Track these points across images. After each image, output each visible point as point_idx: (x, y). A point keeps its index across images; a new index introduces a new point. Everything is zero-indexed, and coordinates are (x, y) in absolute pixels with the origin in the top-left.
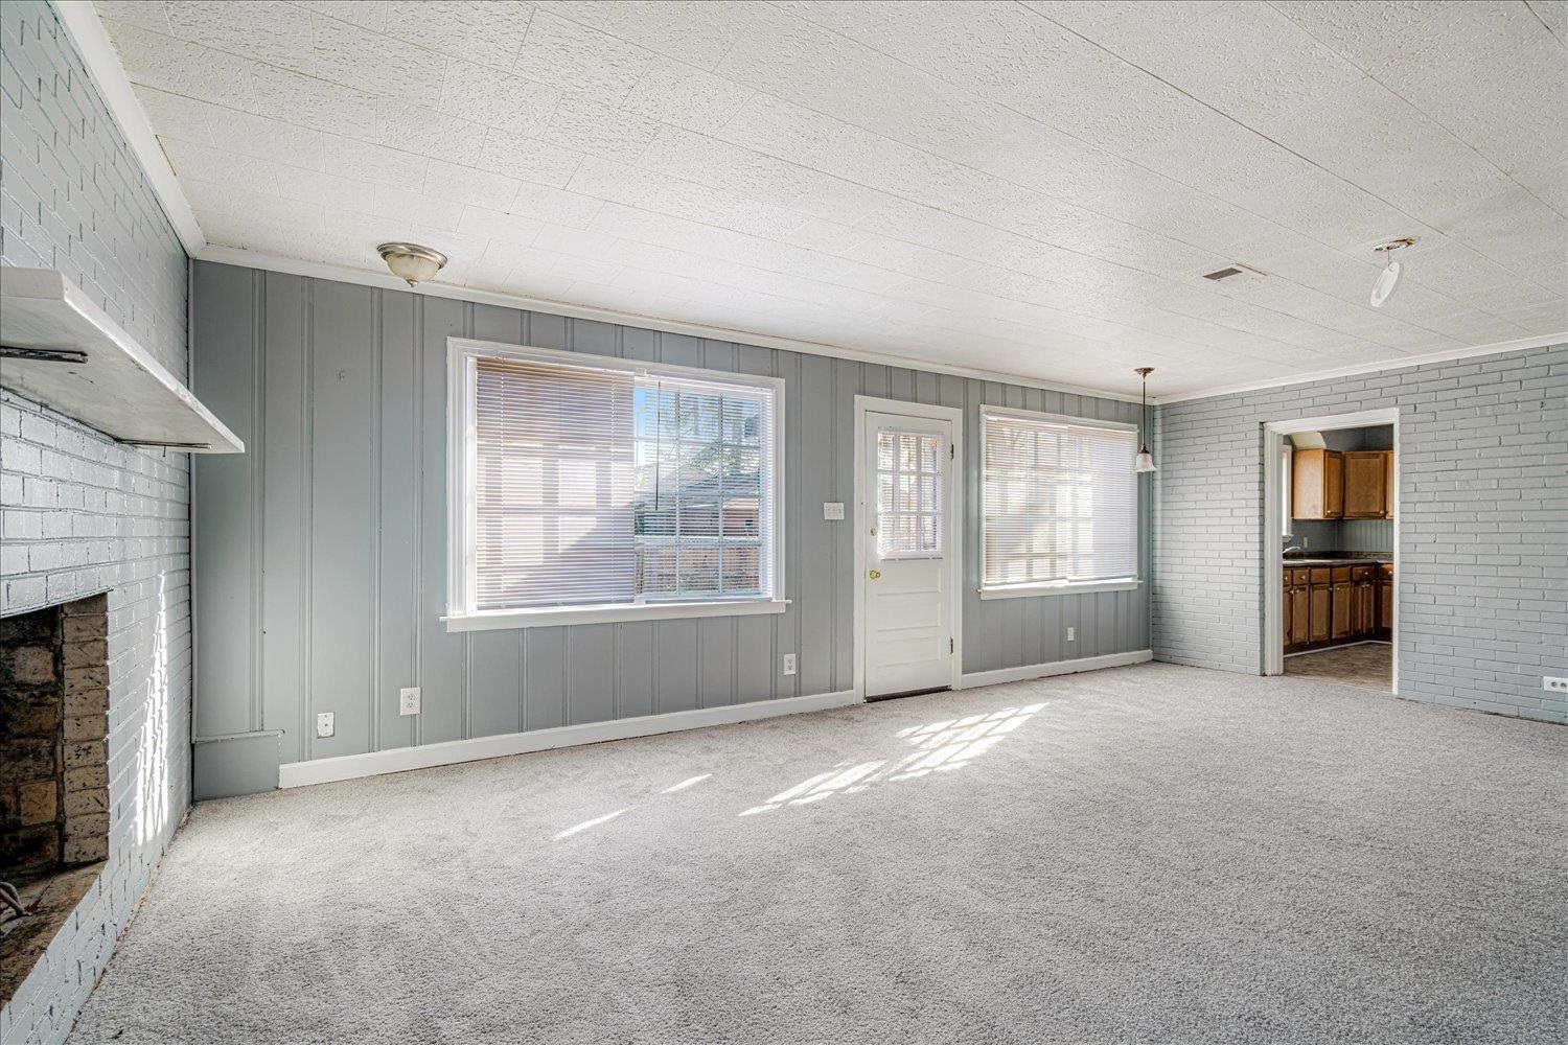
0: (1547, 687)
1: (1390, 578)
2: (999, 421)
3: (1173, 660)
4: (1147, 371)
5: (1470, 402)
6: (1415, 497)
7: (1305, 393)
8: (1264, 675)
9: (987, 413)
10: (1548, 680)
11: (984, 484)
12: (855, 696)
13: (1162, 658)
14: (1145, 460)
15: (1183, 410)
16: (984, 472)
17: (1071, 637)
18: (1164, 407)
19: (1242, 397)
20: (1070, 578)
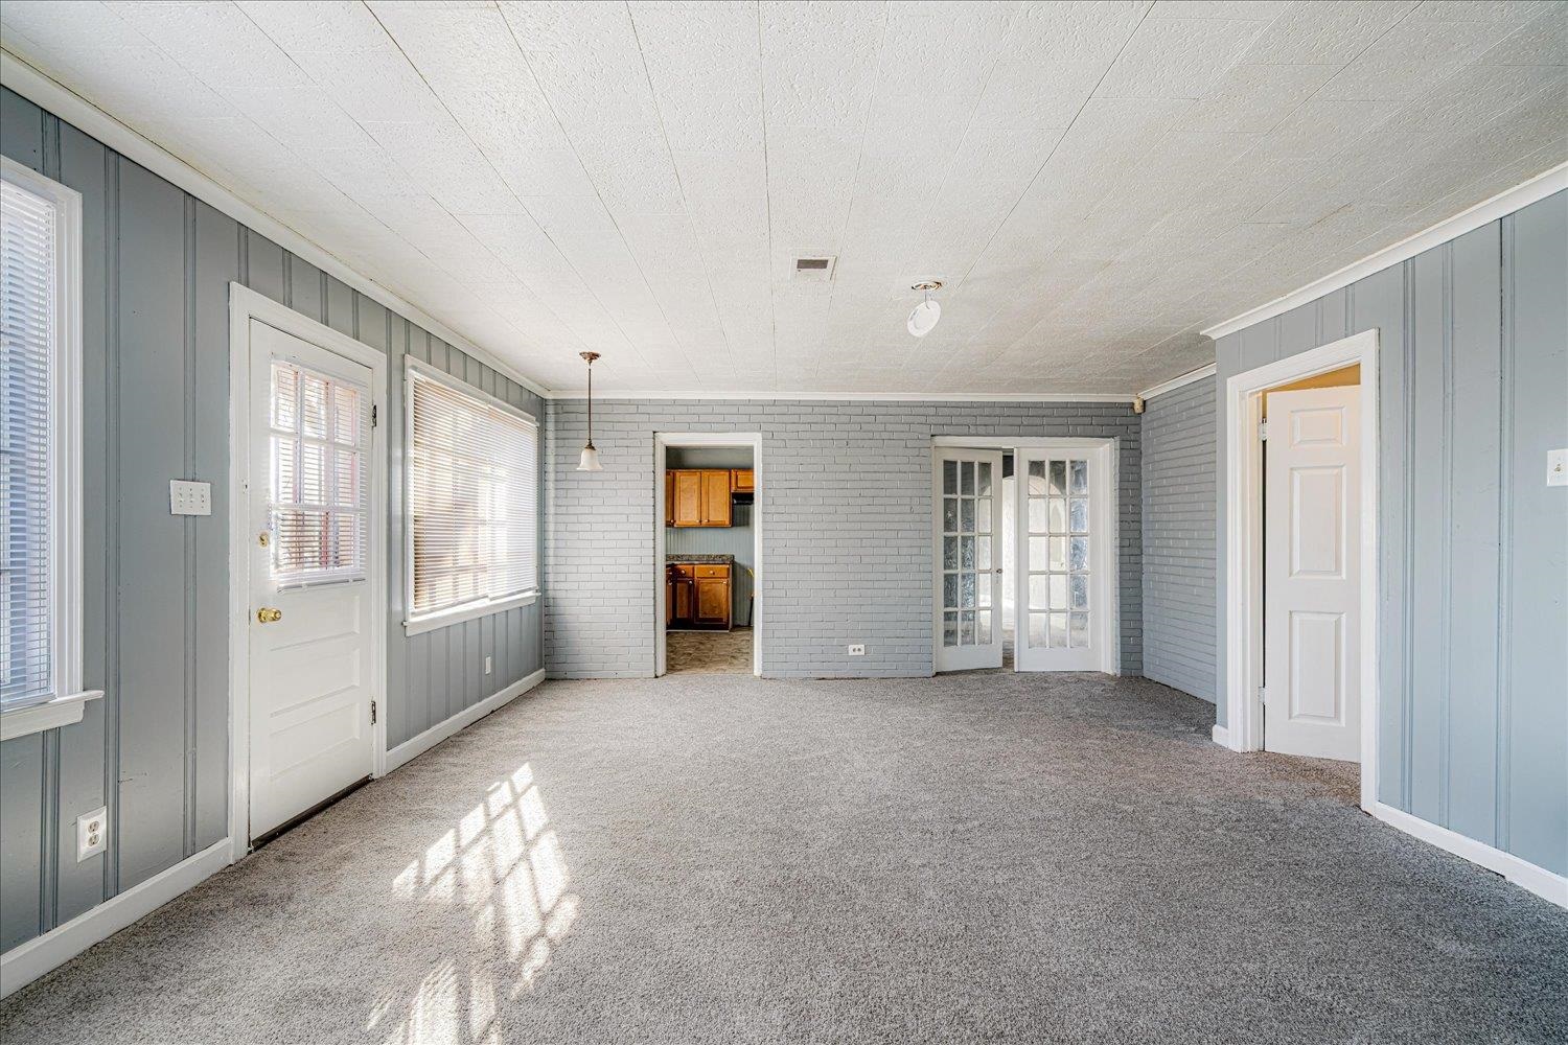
0: (851, 653)
1: (751, 579)
2: (428, 383)
3: (569, 676)
4: (593, 356)
5: (808, 435)
6: (773, 509)
7: (692, 410)
8: (656, 677)
9: (415, 368)
10: (851, 647)
11: (411, 469)
12: (231, 848)
13: (555, 675)
14: (592, 457)
15: (571, 409)
16: (411, 453)
17: (488, 671)
18: (557, 402)
19: (637, 403)
20: (491, 596)
